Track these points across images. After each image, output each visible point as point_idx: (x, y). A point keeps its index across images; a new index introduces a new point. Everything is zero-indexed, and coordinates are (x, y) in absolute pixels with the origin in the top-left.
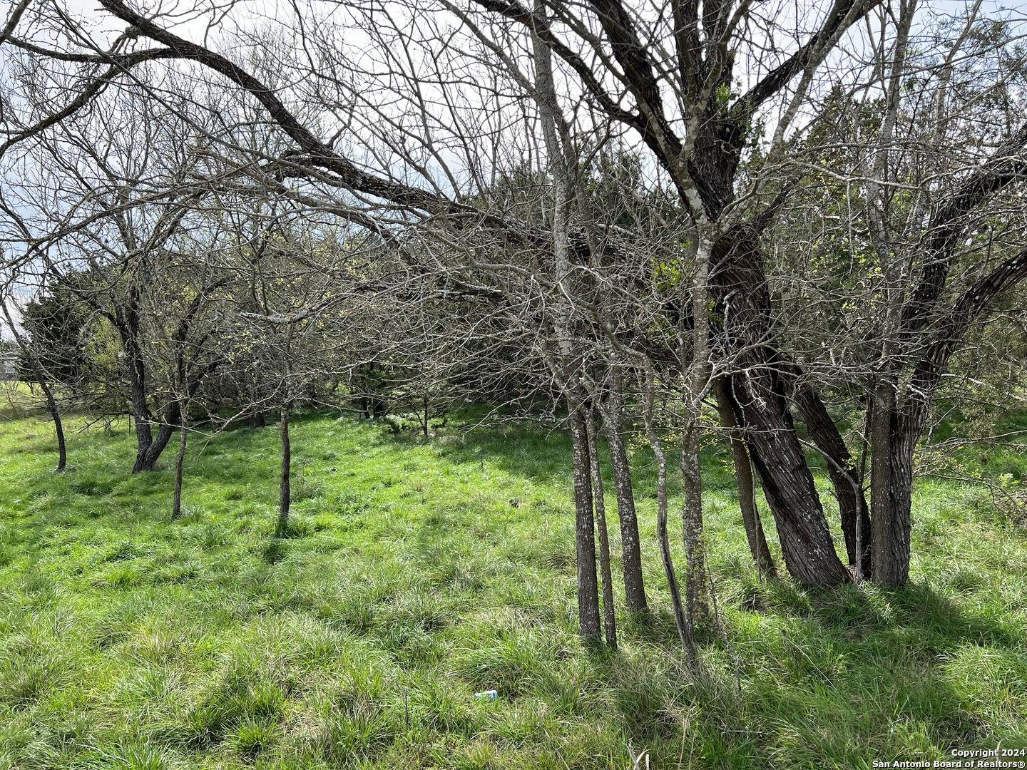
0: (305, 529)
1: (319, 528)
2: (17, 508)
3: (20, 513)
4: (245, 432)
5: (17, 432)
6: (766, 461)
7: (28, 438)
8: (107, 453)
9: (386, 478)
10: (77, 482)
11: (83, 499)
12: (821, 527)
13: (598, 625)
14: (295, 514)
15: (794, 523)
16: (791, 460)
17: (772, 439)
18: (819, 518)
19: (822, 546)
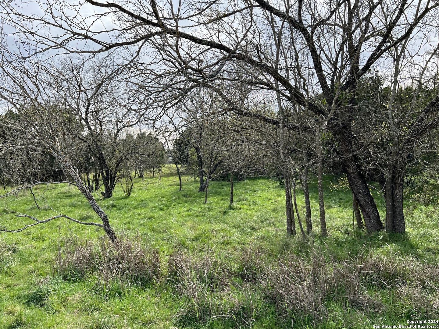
1: (240, 209)
3: (169, 200)
5: (171, 180)
7: (174, 182)
8: (193, 187)
9: (269, 198)
10: (183, 194)
11: (184, 198)
12: (374, 214)
13: (291, 231)
14: (234, 204)
15: (365, 211)
16: (363, 192)
17: (357, 185)
18: (373, 211)
19: (374, 219)
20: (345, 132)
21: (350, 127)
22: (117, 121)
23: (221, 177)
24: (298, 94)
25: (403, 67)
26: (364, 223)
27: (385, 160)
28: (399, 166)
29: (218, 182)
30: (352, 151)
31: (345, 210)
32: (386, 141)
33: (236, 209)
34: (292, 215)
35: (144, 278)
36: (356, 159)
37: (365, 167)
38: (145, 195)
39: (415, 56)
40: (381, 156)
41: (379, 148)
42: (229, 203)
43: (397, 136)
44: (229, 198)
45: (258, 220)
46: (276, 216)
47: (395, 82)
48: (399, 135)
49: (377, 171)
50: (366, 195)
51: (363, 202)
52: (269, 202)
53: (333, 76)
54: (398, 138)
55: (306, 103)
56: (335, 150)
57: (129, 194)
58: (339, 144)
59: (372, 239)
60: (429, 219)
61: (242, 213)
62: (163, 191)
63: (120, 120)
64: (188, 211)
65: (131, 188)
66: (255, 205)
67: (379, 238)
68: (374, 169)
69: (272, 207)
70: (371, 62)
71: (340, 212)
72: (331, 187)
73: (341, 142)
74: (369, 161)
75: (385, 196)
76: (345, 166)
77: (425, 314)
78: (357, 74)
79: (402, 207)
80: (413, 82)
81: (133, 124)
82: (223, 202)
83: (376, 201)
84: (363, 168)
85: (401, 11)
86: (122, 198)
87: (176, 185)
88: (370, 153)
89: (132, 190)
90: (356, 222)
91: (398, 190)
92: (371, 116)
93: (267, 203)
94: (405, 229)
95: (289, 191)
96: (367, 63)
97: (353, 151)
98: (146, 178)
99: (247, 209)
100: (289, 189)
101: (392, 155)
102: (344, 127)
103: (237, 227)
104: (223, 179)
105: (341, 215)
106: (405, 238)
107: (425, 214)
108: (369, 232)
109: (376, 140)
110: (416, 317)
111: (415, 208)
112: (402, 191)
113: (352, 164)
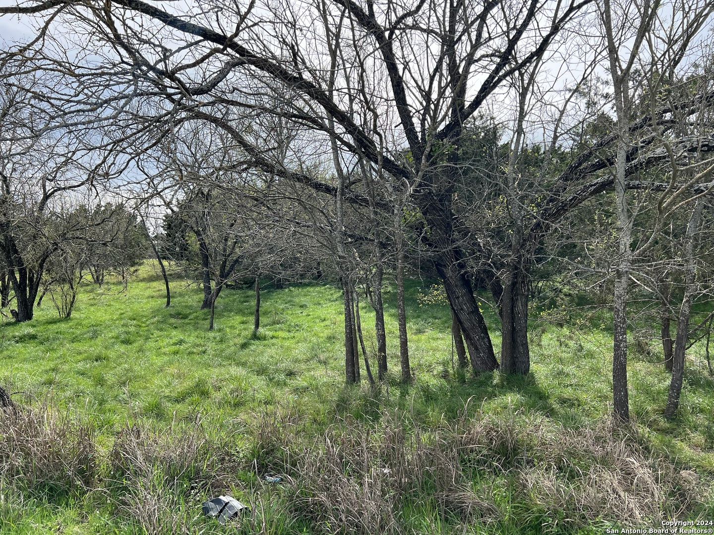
0: (265, 337)
1: (273, 337)
2: (143, 322)
3: (144, 325)
4: (269, 292)
5: (155, 288)
7: (158, 291)
8: (193, 299)
9: (323, 317)
10: (173, 312)
11: (173, 320)
12: (484, 343)
13: (353, 376)
14: (261, 330)
15: (471, 340)
16: (468, 308)
17: (458, 297)
18: (483, 338)
19: (484, 352)
20: (441, 210)
21: (450, 201)
22: (45, 179)
23: (246, 283)
24: (365, 141)
25: (531, 107)
26: (469, 358)
27: (501, 257)
28: (523, 267)
29: (239, 291)
30: (451, 242)
31: (440, 335)
32: (504, 226)
33: (265, 338)
34: (354, 348)
35: (56, 486)
36: (458, 253)
37: (472, 267)
38: (101, 315)
39: (549, 91)
40: (495, 250)
41: (492, 237)
42: (253, 327)
43: (521, 218)
44: (252, 319)
45: (300, 357)
46: (330, 349)
47: (520, 131)
48: (524, 217)
49: (490, 275)
50: (472, 312)
51: (467, 325)
52: (323, 324)
53: (424, 115)
54: (522, 220)
55: (379, 158)
56: (425, 239)
57: (69, 314)
58: (431, 228)
59: (482, 384)
60: (564, 348)
61: (273, 345)
62: (136, 306)
63: (50, 177)
64: (175, 344)
65: (73, 302)
66: (298, 330)
67: (492, 382)
68: (485, 271)
69: (327, 333)
70: (484, 94)
71: (433, 339)
72: (420, 300)
73: (435, 225)
74: (477, 258)
75: (501, 313)
76: (441, 265)
77: (564, 521)
78: (462, 114)
79: (526, 331)
80: (545, 133)
81: (77, 184)
82: (243, 326)
83: (487, 322)
84: (469, 269)
85: (531, 14)
86: (53, 322)
87: (161, 296)
88: (479, 245)
89: (74, 305)
90: (456, 357)
91: (520, 305)
92: (483, 186)
93: (318, 327)
94: (529, 366)
95: (351, 307)
96: (478, 96)
97: (453, 241)
98: (107, 283)
99: (284, 338)
100: (351, 304)
101: (512, 248)
102: (440, 200)
103: (262, 371)
104: (249, 287)
105: (434, 344)
106: (530, 381)
107: (558, 341)
108: (476, 373)
109: (489, 224)
110: (550, 526)
111: (543, 331)
112: (527, 305)
113: (452, 262)
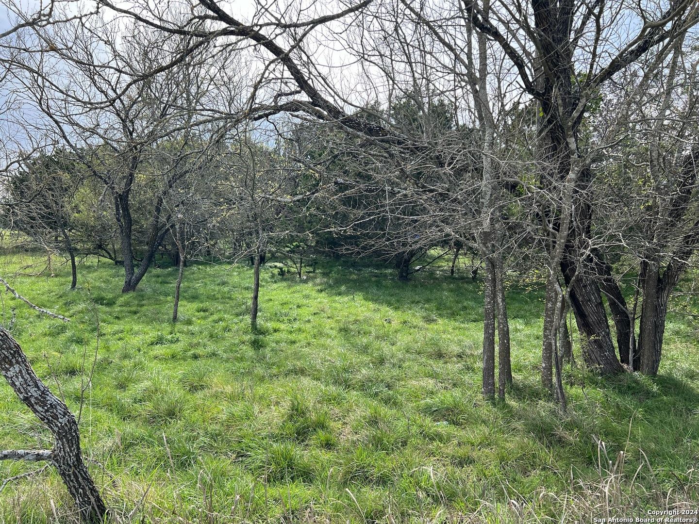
0: (268, 331)
1: (275, 331)
6: (580, 299)
9: (294, 303)
14: (260, 321)
16: (596, 299)
18: (608, 334)
66: (289, 320)
